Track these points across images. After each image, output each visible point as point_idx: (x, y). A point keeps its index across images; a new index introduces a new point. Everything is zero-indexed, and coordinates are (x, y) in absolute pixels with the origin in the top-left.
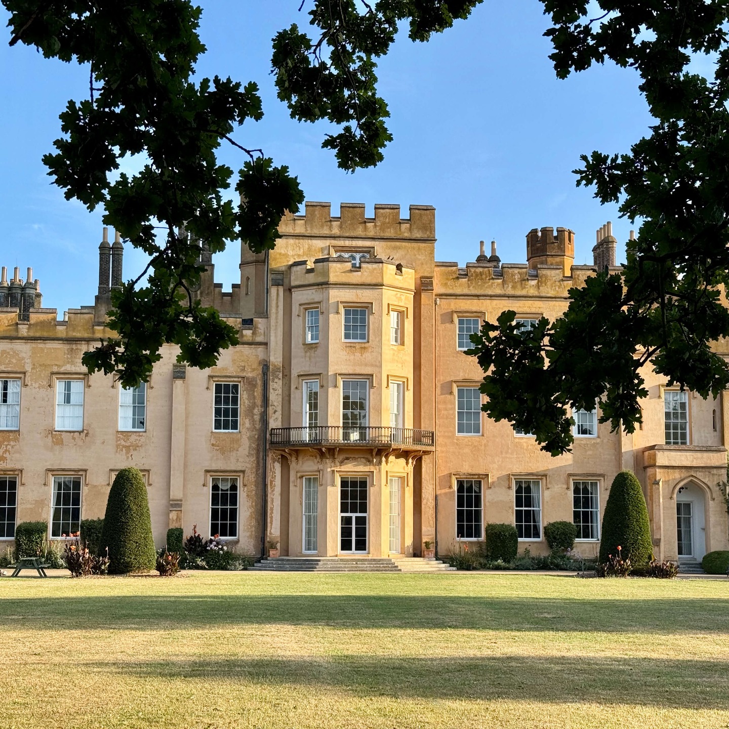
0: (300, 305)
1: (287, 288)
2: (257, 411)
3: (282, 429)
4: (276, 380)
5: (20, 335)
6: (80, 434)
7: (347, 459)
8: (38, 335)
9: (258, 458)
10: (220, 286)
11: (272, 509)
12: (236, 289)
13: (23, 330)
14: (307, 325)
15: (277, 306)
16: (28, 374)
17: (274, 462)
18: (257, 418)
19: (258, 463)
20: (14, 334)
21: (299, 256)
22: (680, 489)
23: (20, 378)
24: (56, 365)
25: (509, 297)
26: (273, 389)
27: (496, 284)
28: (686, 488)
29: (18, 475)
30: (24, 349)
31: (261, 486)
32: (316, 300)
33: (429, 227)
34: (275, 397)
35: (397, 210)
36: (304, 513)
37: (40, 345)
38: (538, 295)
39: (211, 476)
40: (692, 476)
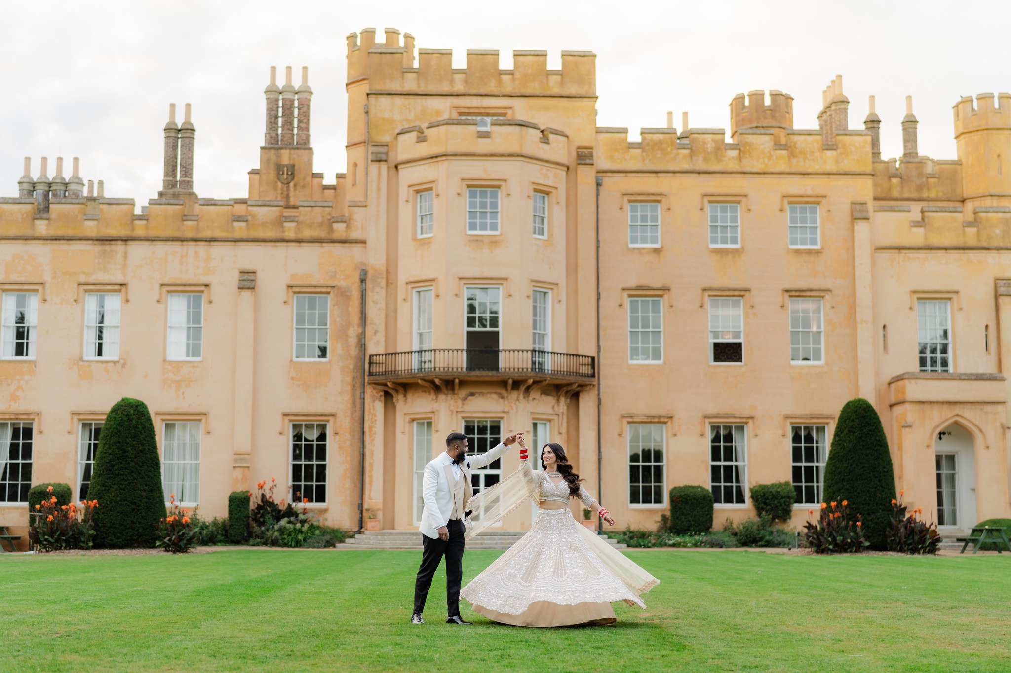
0: (409, 186)
1: (393, 165)
2: (353, 332)
3: (386, 355)
4: (377, 290)
5: (37, 234)
6: (115, 365)
7: (472, 394)
8: (60, 233)
9: (354, 396)
10: (320, 176)
11: (371, 465)
12: (341, 180)
13: (42, 227)
14: (418, 214)
15: (379, 190)
16: (48, 285)
17: (374, 401)
18: (353, 341)
19: (354, 403)
20: (28, 232)
21: (408, 121)
22: (940, 434)
23: (37, 291)
24: (84, 273)
25: (699, 173)
26: (374, 302)
27: (681, 156)
28: (950, 434)
29: (33, 419)
30: (41, 252)
31: (358, 435)
32: (430, 178)
33: (588, 78)
34: (375, 312)
35: (544, 57)
36: (415, 470)
37: (63, 246)
38: (740, 170)
39: (291, 421)
40: (957, 415)
